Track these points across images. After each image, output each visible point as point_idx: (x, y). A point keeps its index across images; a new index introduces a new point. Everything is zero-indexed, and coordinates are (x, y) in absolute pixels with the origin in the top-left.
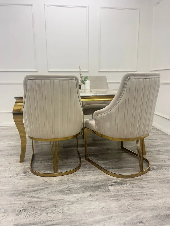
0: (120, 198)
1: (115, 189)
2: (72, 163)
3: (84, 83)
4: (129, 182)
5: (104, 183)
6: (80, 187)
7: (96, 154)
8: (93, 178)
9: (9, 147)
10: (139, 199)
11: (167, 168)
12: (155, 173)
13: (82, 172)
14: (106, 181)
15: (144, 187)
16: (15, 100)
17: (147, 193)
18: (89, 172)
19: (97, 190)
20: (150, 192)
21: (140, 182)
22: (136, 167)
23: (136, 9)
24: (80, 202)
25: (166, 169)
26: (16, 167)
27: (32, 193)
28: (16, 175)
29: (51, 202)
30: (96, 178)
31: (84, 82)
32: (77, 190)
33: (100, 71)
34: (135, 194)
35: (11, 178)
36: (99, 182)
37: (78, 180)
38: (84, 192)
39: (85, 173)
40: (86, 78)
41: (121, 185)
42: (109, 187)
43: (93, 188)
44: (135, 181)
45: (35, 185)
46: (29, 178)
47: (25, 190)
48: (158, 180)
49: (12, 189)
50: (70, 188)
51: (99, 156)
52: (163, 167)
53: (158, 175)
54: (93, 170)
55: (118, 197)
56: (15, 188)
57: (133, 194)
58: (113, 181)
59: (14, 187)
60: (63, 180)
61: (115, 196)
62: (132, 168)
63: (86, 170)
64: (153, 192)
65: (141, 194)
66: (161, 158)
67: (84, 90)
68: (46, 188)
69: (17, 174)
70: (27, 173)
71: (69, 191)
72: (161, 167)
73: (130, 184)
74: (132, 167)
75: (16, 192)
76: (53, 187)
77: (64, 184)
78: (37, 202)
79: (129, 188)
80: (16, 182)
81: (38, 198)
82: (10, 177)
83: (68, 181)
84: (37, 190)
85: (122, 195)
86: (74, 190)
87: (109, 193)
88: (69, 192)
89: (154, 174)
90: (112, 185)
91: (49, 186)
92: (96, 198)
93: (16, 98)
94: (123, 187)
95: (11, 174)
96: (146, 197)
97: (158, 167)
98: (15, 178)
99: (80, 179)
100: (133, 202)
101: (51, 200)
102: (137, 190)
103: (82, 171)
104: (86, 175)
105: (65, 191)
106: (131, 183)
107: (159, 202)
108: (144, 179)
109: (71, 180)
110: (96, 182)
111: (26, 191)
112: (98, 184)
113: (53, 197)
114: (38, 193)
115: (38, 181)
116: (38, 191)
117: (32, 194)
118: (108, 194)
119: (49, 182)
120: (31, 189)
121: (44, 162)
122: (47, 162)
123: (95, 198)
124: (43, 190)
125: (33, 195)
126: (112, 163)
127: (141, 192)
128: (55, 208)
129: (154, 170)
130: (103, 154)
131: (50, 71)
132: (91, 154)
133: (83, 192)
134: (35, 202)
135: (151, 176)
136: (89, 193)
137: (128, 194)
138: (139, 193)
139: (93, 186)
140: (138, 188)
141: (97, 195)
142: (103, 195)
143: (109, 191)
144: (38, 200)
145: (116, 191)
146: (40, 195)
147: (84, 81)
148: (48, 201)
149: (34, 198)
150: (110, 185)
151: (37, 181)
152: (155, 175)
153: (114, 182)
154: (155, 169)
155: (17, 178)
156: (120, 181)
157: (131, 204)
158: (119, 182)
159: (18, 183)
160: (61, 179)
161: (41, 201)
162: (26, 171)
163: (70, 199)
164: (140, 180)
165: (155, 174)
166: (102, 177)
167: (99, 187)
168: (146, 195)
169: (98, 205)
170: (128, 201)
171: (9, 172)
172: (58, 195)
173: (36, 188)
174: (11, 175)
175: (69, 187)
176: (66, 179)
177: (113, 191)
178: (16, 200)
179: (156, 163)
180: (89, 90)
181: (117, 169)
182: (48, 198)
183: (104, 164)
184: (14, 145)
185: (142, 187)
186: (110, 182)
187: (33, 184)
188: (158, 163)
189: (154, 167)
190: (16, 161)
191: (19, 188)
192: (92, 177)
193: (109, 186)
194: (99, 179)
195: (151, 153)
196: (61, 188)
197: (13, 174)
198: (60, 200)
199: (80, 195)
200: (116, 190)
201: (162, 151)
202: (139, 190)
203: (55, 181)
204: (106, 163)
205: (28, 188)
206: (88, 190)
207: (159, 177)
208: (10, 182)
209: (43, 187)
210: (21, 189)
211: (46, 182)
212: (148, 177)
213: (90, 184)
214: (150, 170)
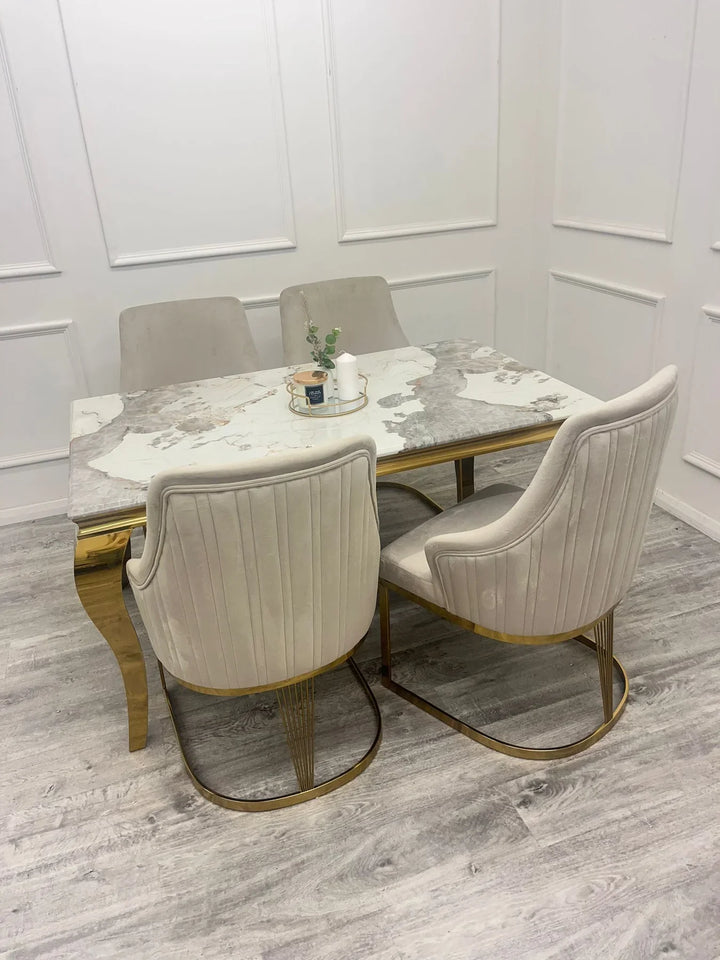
0: (573, 857)
1: (542, 818)
2: (344, 718)
3: (329, 366)
4: (578, 772)
5: (495, 798)
6: (420, 837)
7: (411, 647)
8: (449, 781)
9: (37, 666)
10: (635, 849)
11: (681, 675)
12: (649, 709)
13: (396, 758)
14: (500, 783)
15: (636, 789)
16: (76, 530)
17: (653, 814)
18: (421, 750)
19: (482, 837)
20: (659, 806)
21: (614, 767)
22: (578, 693)
24: (446, 910)
25: (679, 682)
26: (128, 783)
27: (255, 905)
28: (149, 826)
29: (345, 930)
30: (461, 778)
31: (326, 359)
32: (412, 851)
33: (346, 237)
34: (614, 828)
35: (137, 847)
36: (476, 794)
37: (399, 802)
38: (443, 859)
39: (412, 760)
40: (332, 341)
41: (557, 793)
42: (521, 811)
43: (469, 832)
44: (597, 764)
45: (248, 867)
46: (211, 831)
47: (222, 896)
48: (670, 745)
49: (170, 899)
50: (386, 845)
51: (430, 661)
52: (670, 673)
53: (662, 721)
54: (436, 740)
55: (565, 854)
56: (180, 896)
57: (608, 830)
58: (523, 781)
59: (171, 892)
60: (345, 813)
61: (553, 853)
62: (567, 702)
63: (406, 741)
64: (670, 807)
65: (634, 821)
66: (647, 627)
68: (299, 867)
69: (151, 820)
70: (190, 805)
71: (389, 862)
72: (662, 676)
73: (584, 783)
74: (565, 697)
75: (192, 913)
76: (319, 856)
77: (355, 831)
78: (296, 941)
79: (589, 803)
80: (168, 862)
81: (289, 923)
82: (131, 841)
83: (362, 813)
84: (268, 886)
85: (577, 844)
86: (403, 855)
87: (531, 840)
88: (388, 868)
89: (647, 715)
90: (525, 802)
91: (304, 856)
92: (494, 875)
93: (79, 521)
94: (565, 805)
95: (127, 826)
96: (653, 831)
97: (651, 677)
98: (153, 839)
99: (404, 795)
100: (619, 864)
101: (341, 925)
102: (616, 809)
103: (394, 750)
104: (418, 771)
105: (374, 868)
106: (586, 777)
107: (701, 844)
108: (625, 749)
109: (373, 804)
110: (469, 798)
111: (226, 901)
112: (476, 807)
113: (342, 907)
114: (278, 900)
115: (253, 839)
116: (276, 892)
117: (260, 911)
118: (529, 848)
119: (293, 832)
120: (241, 887)
121: (229, 731)
122: (243, 728)
123: (489, 877)
124: (290, 878)
125: (266, 913)
126: (490, 690)
127: (630, 813)
128: (372, 953)
129: (642, 698)
130: (438, 643)
131: (118, 262)
133: (441, 860)
134: (288, 944)
135: (640, 729)
136: (462, 860)
137: (593, 834)
138: (627, 818)
139: (464, 821)
140: (616, 795)
141: (492, 861)
142: (512, 855)
143: (525, 832)
144: (294, 931)
145: (547, 827)
146: (290, 908)
147: (329, 356)
148: (332, 930)
149: (274, 926)
150: (521, 804)
151: (247, 840)
152: (653, 719)
153: (530, 786)
154: (644, 688)
155: (158, 840)
156: (548, 776)
157: (615, 874)
158: (544, 782)
159: (176, 865)
160: (335, 810)
161: (306, 934)
162: (180, 794)
163: (408, 902)
164: (611, 753)
165: (650, 714)
166: (477, 770)
167: (488, 821)
168: (652, 822)
169: (512, 906)
170: (601, 863)
171: (111, 813)
172: (355, 893)
173: (260, 877)
174: (129, 830)
175: (379, 842)
176: (353, 808)
177: (538, 831)
178: (209, 952)
179: (641, 660)
181: (514, 714)
182: (327, 917)
183: (462, 698)
184: (54, 653)
185: (627, 791)
186: (515, 790)
187: (238, 857)
188: (647, 659)
189: (638, 680)
190: (109, 748)
191: (191, 889)
192: (444, 773)
193: (519, 806)
194: (473, 780)
196: (352, 856)
197: (134, 822)
198: (375, 914)
199: (435, 873)
200: (546, 822)
201: (642, 588)
202: (622, 806)
203: (316, 824)
204: (465, 693)
205: (229, 880)
206: (454, 842)
207: (666, 726)
208: (144, 868)
209: (284, 866)
210: (203, 892)
211: (283, 834)
212: (632, 733)
213: (451, 815)
214: (629, 701)
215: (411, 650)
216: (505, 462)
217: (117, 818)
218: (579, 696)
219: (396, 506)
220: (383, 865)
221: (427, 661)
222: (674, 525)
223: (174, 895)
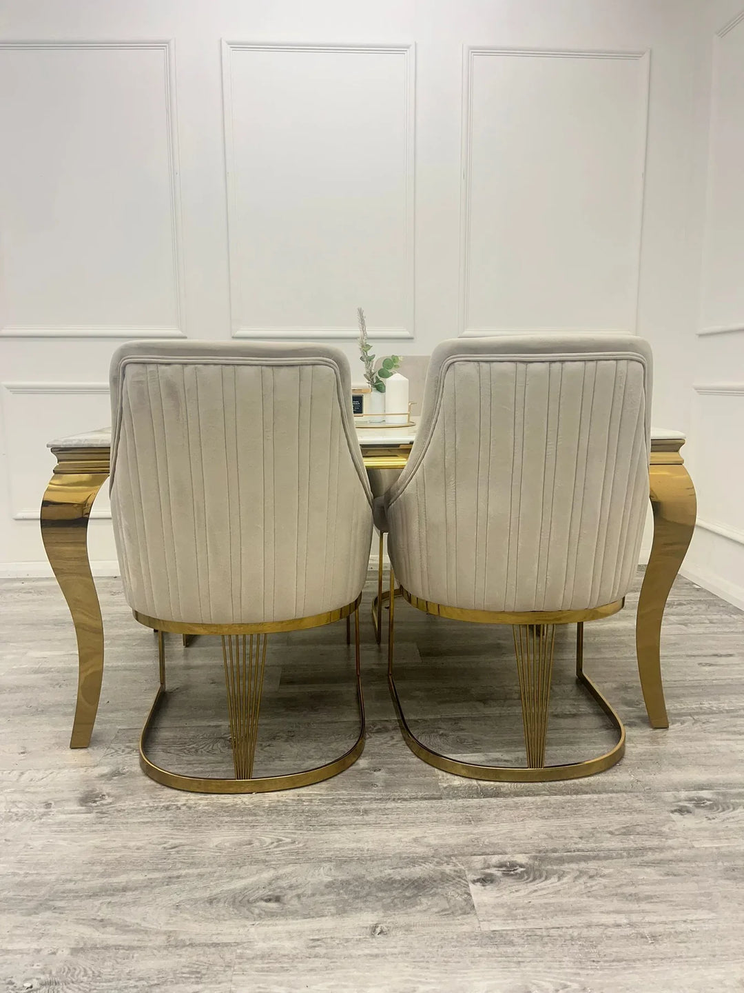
0: (520, 949)
1: (499, 900)
3: (379, 388)
4: (573, 866)
5: (448, 869)
6: (329, 886)
7: (426, 717)
8: (400, 840)
9: (36, 672)
10: (613, 961)
12: (705, 823)
13: (349, 807)
14: (463, 855)
15: (648, 898)
16: (53, 461)
17: (659, 929)
18: (381, 805)
19: (409, 902)
20: (673, 922)
21: (628, 871)
22: (613, 792)
23: (637, 55)
24: (318, 963)
26: (50, 771)
27: (97, 903)
28: (42, 810)
29: (182, 952)
30: (416, 840)
31: (378, 381)
32: (313, 895)
33: (467, 334)
34: (595, 932)
35: (17, 824)
36: (425, 859)
37: (326, 846)
38: (345, 911)
39: (366, 812)
40: (389, 365)
41: (534, 879)
42: (474, 889)
43: (394, 893)
44: (605, 863)
45: (119, 865)
46: (101, 827)
47: (70, 886)
48: (720, 864)
49: (14, 874)
50: (284, 883)
51: (441, 732)
53: (719, 838)
54: (405, 800)
55: (511, 943)
56: (27, 874)
57: (585, 932)
58: (495, 859)
59: (21, 869)
60: (256, 844)
61: (494, 938)
62: (595, 796)
63: (369, 794)
64: (691, 927)
65: (628, 931)
66: (739, 747)
67: (379, 419)
68: (170, 880)
69: (48, 805)
70: (95, 802)
71: (278, 899)
73: (576, 878)
74: (594, 792)
75: (27, 892)
76: (201, 876)
77: (257, 862)
78: (117, 947)
79: (572, 899)
80: (37, 844)
81: (124, 928)
82: (15, 818)
83: (276, 847)
84: (125, 890)
85: (531, 937)
86: (299, 896)
87: (471, 919)
88: (273, 905)
89: (699, 830)
90: (486, 880)
91: (183, 872)
92: (402, 942)
93: (57, 450)
94: (535, 894)
95: (20, 805)
96: (651, 947)
97: (724, 795)
98: (37, 822)
99: (336, 841)
100: (585, 972)
101: (180, 945)
102: (608, 913)
103: (350, 800)
104: (367, 824)
105: (256, 901)
106: (582, 873)
107: (718, 977)
108: (650, 856)
109: (293, 842)
110: (413, 861)
111: (70, 891)
112: (418, 871)
113: (194, 928)
114: (125, 904)
115: (139, 844)
116: (129, 896)
117: (99, 909)
118: (465, 925)
119: (187, 848)
120: (98, 882)
121: (180, 751)
122: (197, 751)
123: (396, 942)
124: (153, 888)
125: (105, 913)
127: (626, 921)
128: (197, 983)
129: (701, 812)
130: (460, 719)
131: (241, 332)
133: (342, 911)
134: (107, 948)
135: (684, 841)
136: (368, 918)
137: (560, 932)
138: (619, 926)
139: (395, 881)
140: (615, 898)
141: (408, 929)
142: (436, 929)
143: (469, 908)
144: (125, 937)
145: (501, 911)
146: (133, 916)
147: (381, 379)
148: (166, 948)
149: (104, 926)
150: (478, 880)
151: (132, 844)
152: (707, 834)
153: (501, 866)
154: (708, 803)
155: (44, 823)
156: (531, 862)
157: (571, 981)
158: (521, 866)
159: (44, 848)
160: (247, 838)
161: (135, 944)
162: (92, 791)
163: (276, 943)
164: (629, 856)
165: (705, 829)
166: (441, 837)
167: (424, 887)
168: (655, 938)
169: (407, 981)
170: (556, 965)
171: (15, 792)
172: (218, 919)
173: (122, 879)
174: (21, 809)
175: (277, 878)
176: (268, 841)
177: (487, 912)
178: (18, 932)
179: (717, 776)
180: (402, 420)
181: (518, 796)
182: (169, 934)
184: (60, 665)
185: (636, 898)
186: (479, 866)
187: (111, 857)
188: (725, 777)
189: (705, 794)
190: (53, 741)
191: (43, 871)
192: (398, 831)
193: (474, 882)
194: (429, 846)
195: (696, 721)
196: (238, 884)
197: (30, 804)
198: (226, 945)
199: (327, 923)
200: (502, 906)
202: (618, 912)
203: (216, 846)
205: (88, 874)
206: (369, 898)
207: (723, 844)
208: (9, 843)
209: (156, 875)
210: (53, 878)
211: (174, 848)
212: (670, 842)
213: (381, 871)
214: (681, 811)
215: (424, 720)
217: (17, 797)
218: (614, 795)
220: (269, 900)
221: (437, 732)
223: (21, 872)
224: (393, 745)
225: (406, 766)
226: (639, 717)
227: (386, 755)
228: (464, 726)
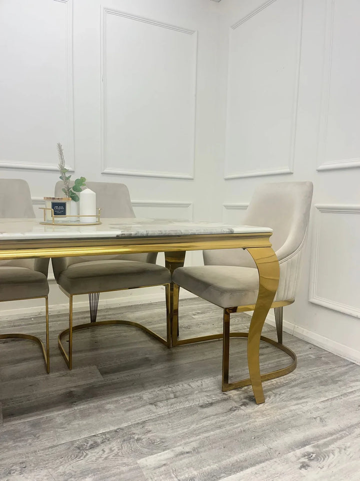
3: (75, 198)
11: (339, 443)
12: (321, 472)
22: (261, 462)
23: (191, 32)
25: (340, 449)
31: (73, 194)
33: (106, 171)
40: (80, 183)
51: (136, 437)
66: (305, 409)
67: (74, 219)
72: (325, 445)
89: (321, 478)
97: (318, 446)
126: (186, 461)
129: (315, 464)
130: (144, 422)
132: (108, 432)
147: (75, 192)
154: (314, 455)
165: (323, 477)
179: (307, 433)
183: (163, 469)
188: (311, 432)
189: (308, 449)
195: (276, 394)
201: (296, 382)
204: (165, 465)
214: (304, 466)
215: (121, 429)
216: (198, 313)
218: (263, 465)
219: (125, 334)
221: (134, 438)
222: (308, 346)
224: (106, 458)
225: (122, 476)
226: (246, 398)
227: (103, 469)
228: (150, 428)
